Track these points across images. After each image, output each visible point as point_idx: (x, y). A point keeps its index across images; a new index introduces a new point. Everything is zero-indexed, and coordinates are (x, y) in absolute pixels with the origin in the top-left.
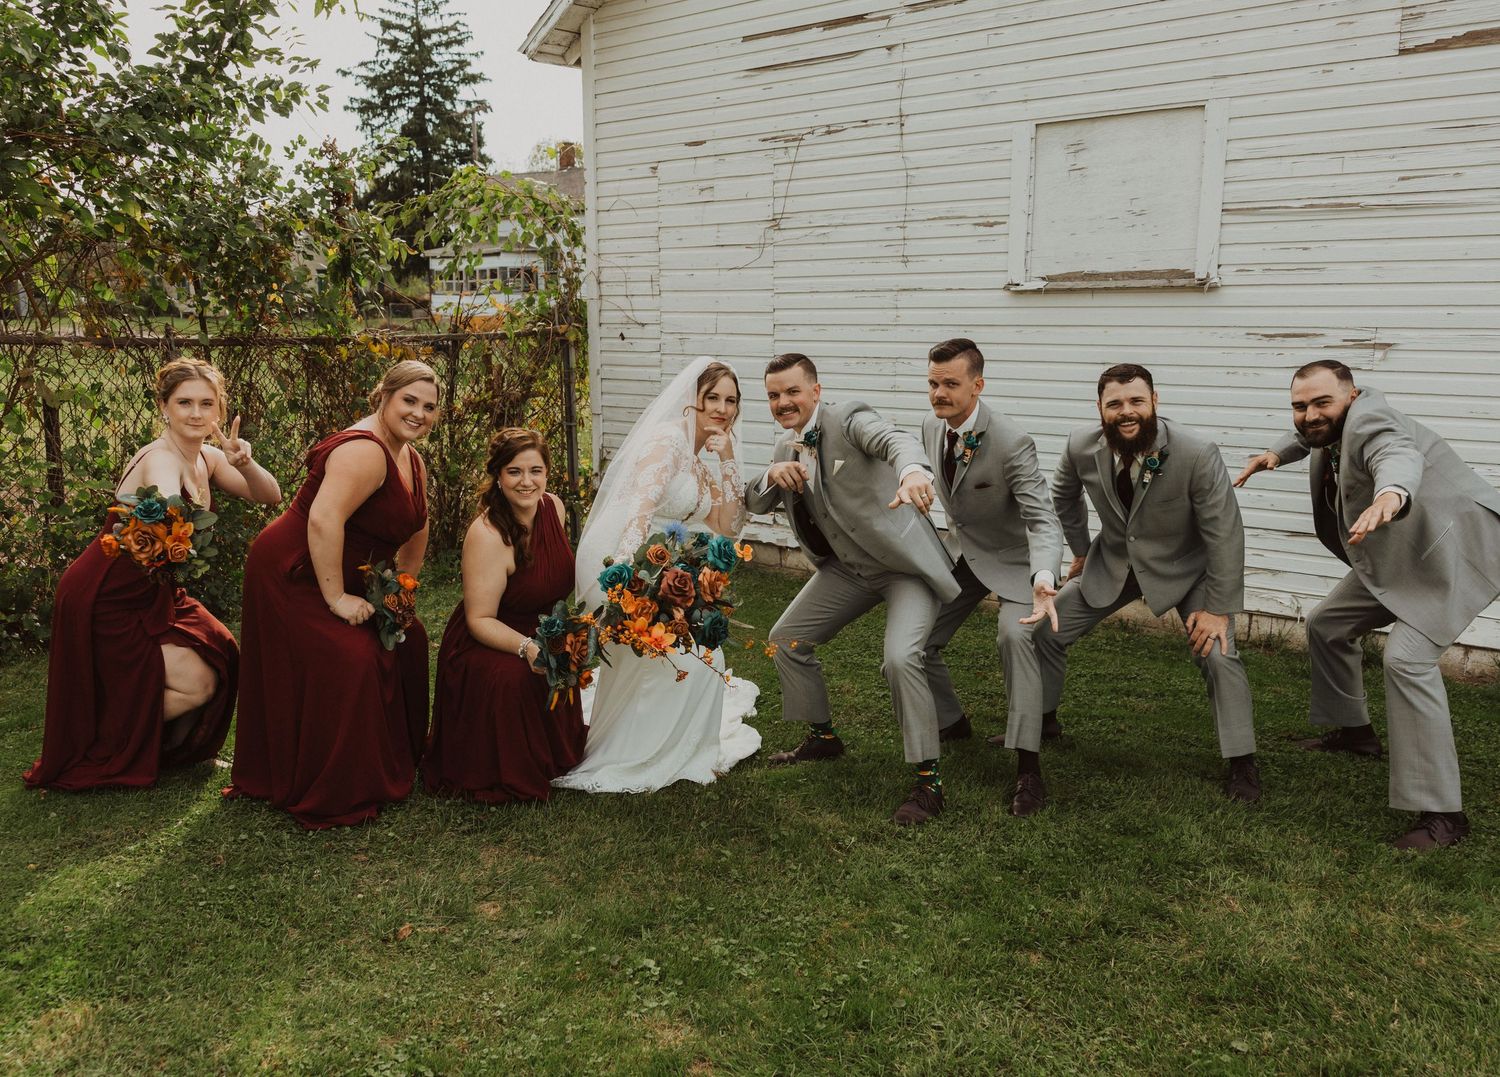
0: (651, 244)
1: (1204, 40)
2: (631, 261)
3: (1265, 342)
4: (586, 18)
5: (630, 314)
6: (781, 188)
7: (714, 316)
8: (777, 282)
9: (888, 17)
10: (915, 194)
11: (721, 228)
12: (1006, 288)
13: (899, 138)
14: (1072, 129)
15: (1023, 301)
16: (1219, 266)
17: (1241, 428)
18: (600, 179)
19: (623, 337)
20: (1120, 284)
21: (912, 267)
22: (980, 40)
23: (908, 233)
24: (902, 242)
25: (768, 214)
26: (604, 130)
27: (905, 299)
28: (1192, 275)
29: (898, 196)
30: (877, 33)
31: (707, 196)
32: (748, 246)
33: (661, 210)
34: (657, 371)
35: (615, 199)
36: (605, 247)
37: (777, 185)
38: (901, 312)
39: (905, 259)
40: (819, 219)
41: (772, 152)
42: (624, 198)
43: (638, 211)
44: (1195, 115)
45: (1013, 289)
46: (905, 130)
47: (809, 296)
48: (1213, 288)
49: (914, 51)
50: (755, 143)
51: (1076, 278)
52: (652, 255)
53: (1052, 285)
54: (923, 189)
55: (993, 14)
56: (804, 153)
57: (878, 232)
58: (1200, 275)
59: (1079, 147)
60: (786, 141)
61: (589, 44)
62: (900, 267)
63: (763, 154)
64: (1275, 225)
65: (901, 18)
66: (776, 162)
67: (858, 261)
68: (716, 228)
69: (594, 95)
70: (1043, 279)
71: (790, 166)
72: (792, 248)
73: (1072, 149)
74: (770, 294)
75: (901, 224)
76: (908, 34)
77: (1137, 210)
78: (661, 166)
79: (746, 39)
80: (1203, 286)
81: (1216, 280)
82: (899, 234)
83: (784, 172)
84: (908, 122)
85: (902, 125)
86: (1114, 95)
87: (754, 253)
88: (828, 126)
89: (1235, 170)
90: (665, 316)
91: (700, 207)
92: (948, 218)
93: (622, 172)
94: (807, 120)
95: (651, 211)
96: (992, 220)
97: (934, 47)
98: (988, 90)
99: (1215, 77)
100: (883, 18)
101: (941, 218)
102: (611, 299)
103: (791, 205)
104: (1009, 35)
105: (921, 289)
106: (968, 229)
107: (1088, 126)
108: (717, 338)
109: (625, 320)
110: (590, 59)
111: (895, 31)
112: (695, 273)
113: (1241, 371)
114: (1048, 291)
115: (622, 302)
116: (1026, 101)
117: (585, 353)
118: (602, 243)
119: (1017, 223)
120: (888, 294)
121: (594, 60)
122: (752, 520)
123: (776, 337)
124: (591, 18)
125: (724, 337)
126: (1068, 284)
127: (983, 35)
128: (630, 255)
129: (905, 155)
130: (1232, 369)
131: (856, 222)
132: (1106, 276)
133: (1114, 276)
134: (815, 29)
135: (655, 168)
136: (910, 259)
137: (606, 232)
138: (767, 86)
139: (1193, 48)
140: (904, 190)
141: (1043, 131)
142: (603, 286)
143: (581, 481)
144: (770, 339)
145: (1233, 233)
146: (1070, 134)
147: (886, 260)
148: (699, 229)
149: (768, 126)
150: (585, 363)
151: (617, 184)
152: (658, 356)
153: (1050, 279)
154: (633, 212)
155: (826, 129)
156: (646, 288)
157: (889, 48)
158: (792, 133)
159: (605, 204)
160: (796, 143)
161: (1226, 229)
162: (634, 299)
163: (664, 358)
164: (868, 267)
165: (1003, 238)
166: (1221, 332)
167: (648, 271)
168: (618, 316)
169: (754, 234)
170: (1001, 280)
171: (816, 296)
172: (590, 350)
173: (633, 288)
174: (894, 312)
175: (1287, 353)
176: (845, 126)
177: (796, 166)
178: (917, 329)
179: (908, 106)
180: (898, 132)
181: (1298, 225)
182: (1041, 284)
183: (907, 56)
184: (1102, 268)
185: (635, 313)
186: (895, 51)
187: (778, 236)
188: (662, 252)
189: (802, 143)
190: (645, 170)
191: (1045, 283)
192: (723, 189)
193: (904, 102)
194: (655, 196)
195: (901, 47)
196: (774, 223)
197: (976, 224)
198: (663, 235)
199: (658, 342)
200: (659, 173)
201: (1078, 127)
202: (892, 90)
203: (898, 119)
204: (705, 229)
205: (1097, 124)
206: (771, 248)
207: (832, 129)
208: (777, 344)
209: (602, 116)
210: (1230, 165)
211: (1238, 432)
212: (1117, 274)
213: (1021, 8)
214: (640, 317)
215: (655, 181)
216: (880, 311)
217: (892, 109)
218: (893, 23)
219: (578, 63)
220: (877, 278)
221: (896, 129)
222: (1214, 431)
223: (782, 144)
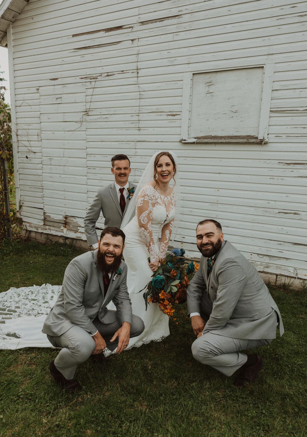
0: (37, 121)
1: (264, 38)
2: (29, 127)
3: (286, 166)
4: (9, 26)
5: (29, 148)
6: (89, 98)
7: (63, 150)
8: (88, 137)
9: (132, 27)
10: (143, 102)
11: (65, 114)
12: (181, 141)
13: (136, 78)
14: (208, 76)
15: (187, 147)
16: (268, 134)
17: (275, 201)
18: (16, 93)
19: (27, 157)
20: (227, 141)
21: (142, 132)
22: (170, 37)
23: (140, 118)
24: (138, 122)
25: (84, 109)
26: (18, 73)
27: (139, 145)
28: (257, 138)
29: (136, 103)
30: (127, 34)
31: (59, 101)
32: (76, 122)
33: (41, 106)
34: (41, 171)
35: (23, 101)
36: (19, 121)
37: (87, 97)
38: (137, 150)
39: (139, 129)
40: (104, 111)
41: (84, 83)
42: (25, 101)
43: (32, 107)
44: (259, 71)
45: (183, 142)
46: (139, 75)
47: (100, 143)
48: (266, 143)
49: (143, 42)
50: (78, 80)
51: (209, 138)
52: (39, 125)
53: (199, 141)
54: (146, 100)
55: (175, 26)
56: (98, 84)
57: (128, 117)
58: (260, 138)
59: (211, 84)
60: (91, 79)
61: (11, 37)
62: (137, 132)
63: (81, 84)
64: (292, 117)
65: (137, 27)
66: (87, 87)
67: (120, 129)
68: (63, 114)
69: (13, 59)
70: (195, 138)
71: (92, 90)
72: (94, 123)
73: (208, 84)
74: (85, 141)
75: (137, 114)
76: (140, 34)
77: (234, 111)
78: (40, 88)
79: (74, 36)
80: (261, 143)
81: (267, 140)
82: (136, 118)
83: (90, 92)
84: (140, 71)
85: (138, 73)
86: (225, 61)
87: (78, 125)
88: (108, 73)
89: (276, 94)
90: (43, 149)
91: (56, 106)
92: (156, 112)
93: (25, 91)
94: (99, 70)
95: (37, 107)
96: (174, 113)
97: (151, 40)
98: (173, 59)
99: (268, 55)
100: (130, 28)
101: (154, 112)
102: (22, 142)
103: (93, 105)
104: (182, 35)
105: (145, 141)
106: (165, 117)
107: (214, 74)
108: (64, 159)
109: (28, 151)
110: (11, 43)
111: (135, 33)
112: (55, 132)
113: (276, 178)
114: (197, 143)
115: (26, 143)
116: (189, 63)
117: (12, 163)
118: (18, 119)
119: (185, 115)
120: (132, 143)
121: (13, 44)
122: (79, 231)
123: (88, 159)
124: (11, 26)
125: (67, 159)
126: (206, 141)
127: (171, 35)
128: (29, 124)
129: (139, 85)
130: (272, 177)
131: (119, 113)
132: (221, 138)
133: (224, 137)
134: (102, 32)
135: (38, 89)
136: (141, 129)
137: (20, 115)
138: (83, 56)
139: (259, 42)
140: (139, 100)
141: (196, 77)
142: (19, 136)
143: (12, 214)
144: (85, 160)
145: (275, 120)
146: (207, 77)
147: (132, 129)
148: (57, 114)
149: (83, 73)
150: (13, 167)
151: (23, 95)
152: (41, 165)
153: (198, 138)
154: (30, 107)
155: (107, 74)
156: (35, 138)
157: (132, 40)
158: (93, 75)
159: (19, 103)
160: (94, 80)
161: (272, 119)
162: (31, 142)
163: (44, 166)
164: (124, 132)
165: (179, 121)
166: (268, 161)
167: (36, 131)
168: (25, 149)
169: (78, 117)
170: (178, 138)
171: (103, 143)
172: (14, 162)
173: (30, 138)
174: (135, 150)
175: (295, 171)
176: (115, 73)
177: (95, 89)
178: (144, 157)
179: (140, 65)
180: (136, 76)
181: (302, 118)
182: (195, 140)
183: (140, 44)
184: (219, 134)
185: (32, 148)
186: (135, 42)
187: (88, 118)
188: (42, 124)
189: (97, 80)
190: (34, 90)
191: (196, 140)
192: (66, 98)
193: (139, 63)
194: (39, 100)
195: (137, 40)
196: (86, 113)
197: (168, 115)
198: (42, 116)
199: (41, 160)
200: (40, 91)
201: (210, 75)
202: (134, 58)
203: (136, 71)
204: (58, 114)
205: (218, 74)
206: (85, 123)
207: (109, 74)
208: (88, 162)
209: (17, 67)
210: (274, 92)
211: (274, 203)
212: (225, 137)
213: (187, 24)
214: (34, 149)
215: (38, 94)
216: (130, 150)
217: (133, 66)
218: (134, 30)
219: (6, 46)
220: (127, 136)
221: (135, 74)
222: (264, 202)
223: (89, 80)
